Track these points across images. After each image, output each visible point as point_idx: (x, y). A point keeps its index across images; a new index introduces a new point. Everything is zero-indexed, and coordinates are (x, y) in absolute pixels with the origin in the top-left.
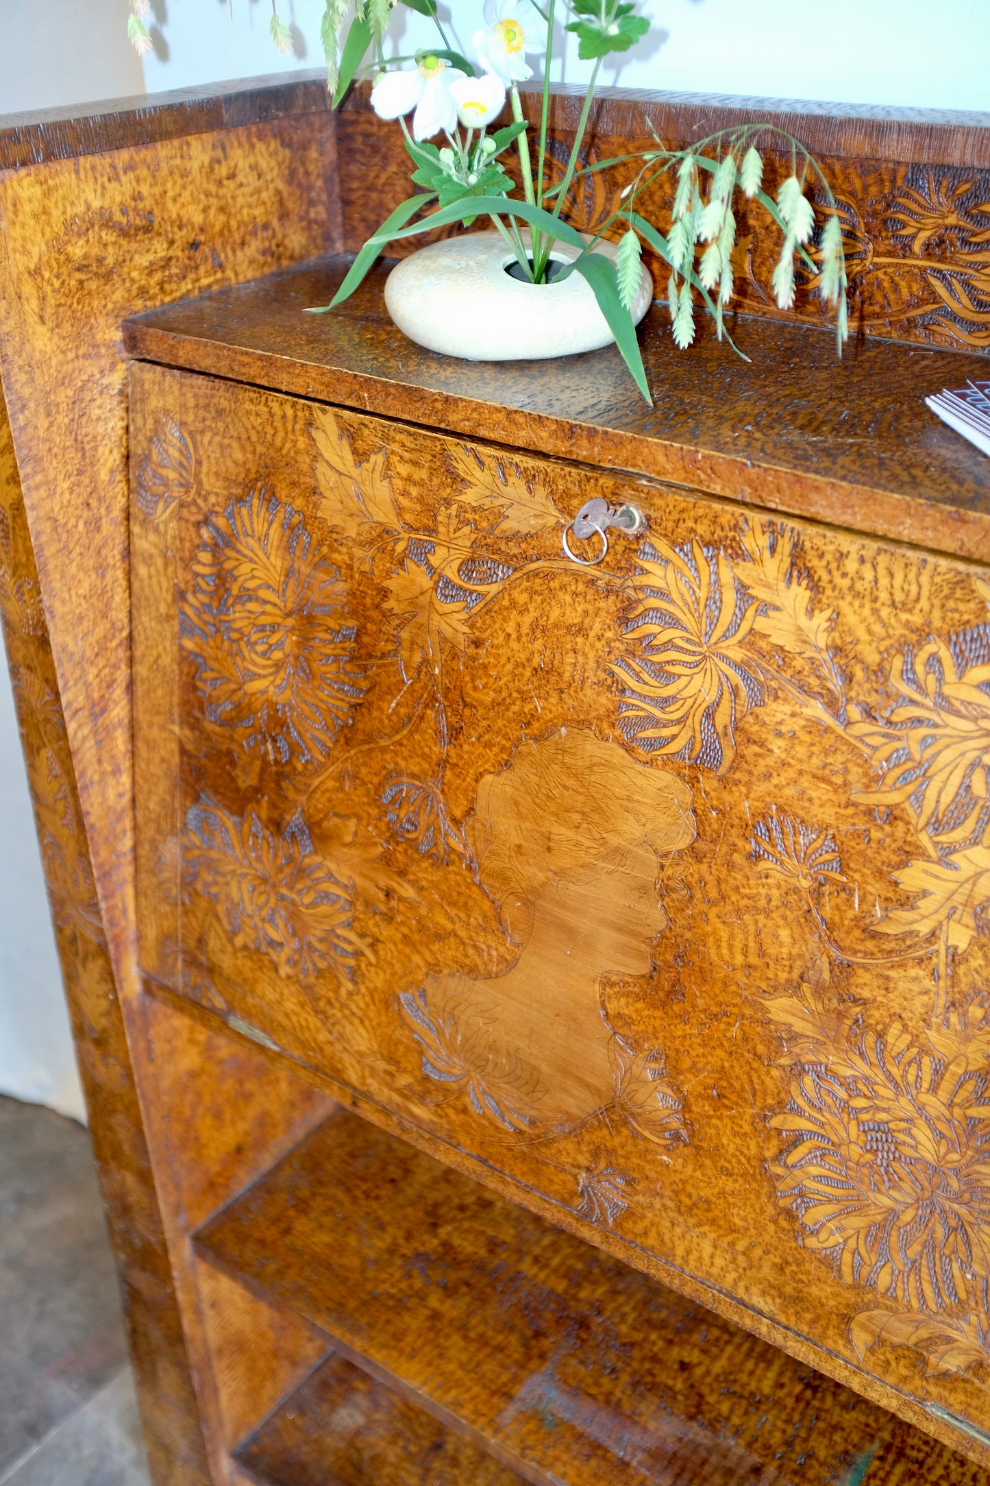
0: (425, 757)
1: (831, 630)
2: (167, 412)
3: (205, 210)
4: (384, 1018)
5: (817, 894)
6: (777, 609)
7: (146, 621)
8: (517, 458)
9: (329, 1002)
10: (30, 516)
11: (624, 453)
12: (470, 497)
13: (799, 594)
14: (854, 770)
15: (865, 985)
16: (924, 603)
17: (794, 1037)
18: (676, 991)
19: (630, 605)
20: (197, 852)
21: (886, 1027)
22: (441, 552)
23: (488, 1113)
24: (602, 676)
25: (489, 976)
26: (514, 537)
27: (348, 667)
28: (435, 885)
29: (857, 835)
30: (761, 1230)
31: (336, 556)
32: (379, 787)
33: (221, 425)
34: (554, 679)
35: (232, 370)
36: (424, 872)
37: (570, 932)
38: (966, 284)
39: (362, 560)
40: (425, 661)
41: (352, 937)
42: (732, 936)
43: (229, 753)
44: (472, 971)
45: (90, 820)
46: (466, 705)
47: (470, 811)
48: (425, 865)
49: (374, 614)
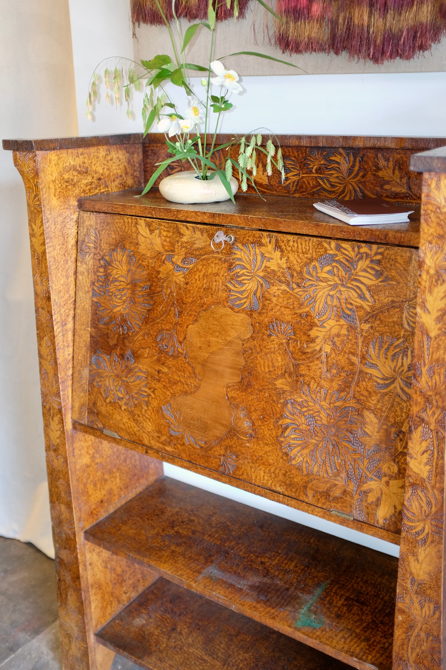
0: (171, 323)
1: (287, 263)
2: (91, 226)
3: (103, 169)
4: (157, 417)
5: (288, 344)
6: (272, 259)
7: (80, 294)
8: (198, 226)
9: (139, 416)
10: (48, 256)
11: (228, 220)
12: (184, 239)
13: (278, 253)
14: (296, 303)
15: (303, 370)
16: (311, 251)
17: (284, 392)
18: (249, 385)
19: (231, 264)
20: (95, 371)
21: (310, 382)
22: (176, 257)
23: (191, 443)
24: (224, 287)
25: (191, 393)
26: (198, 249)
27: (147, 298)
28: (174, 365)
29: (298, 323)
30: (278, 462)
31: (144, 263)
32: (156, 336)
33: (108, 228)
34: (210, 291)
35: (112, 210)
36: (171, 362)
37: (216, 372)
38: (328, 180)
39: (152, 263)
40: (171, 292)
41: (147, 390)
42: (264, 363)
43: (107, 334)
44: (186, 393)
45: (59, 361)
46: (184, 304)
47: (185, 338)
48: (171, 359)
49: (155, 280)
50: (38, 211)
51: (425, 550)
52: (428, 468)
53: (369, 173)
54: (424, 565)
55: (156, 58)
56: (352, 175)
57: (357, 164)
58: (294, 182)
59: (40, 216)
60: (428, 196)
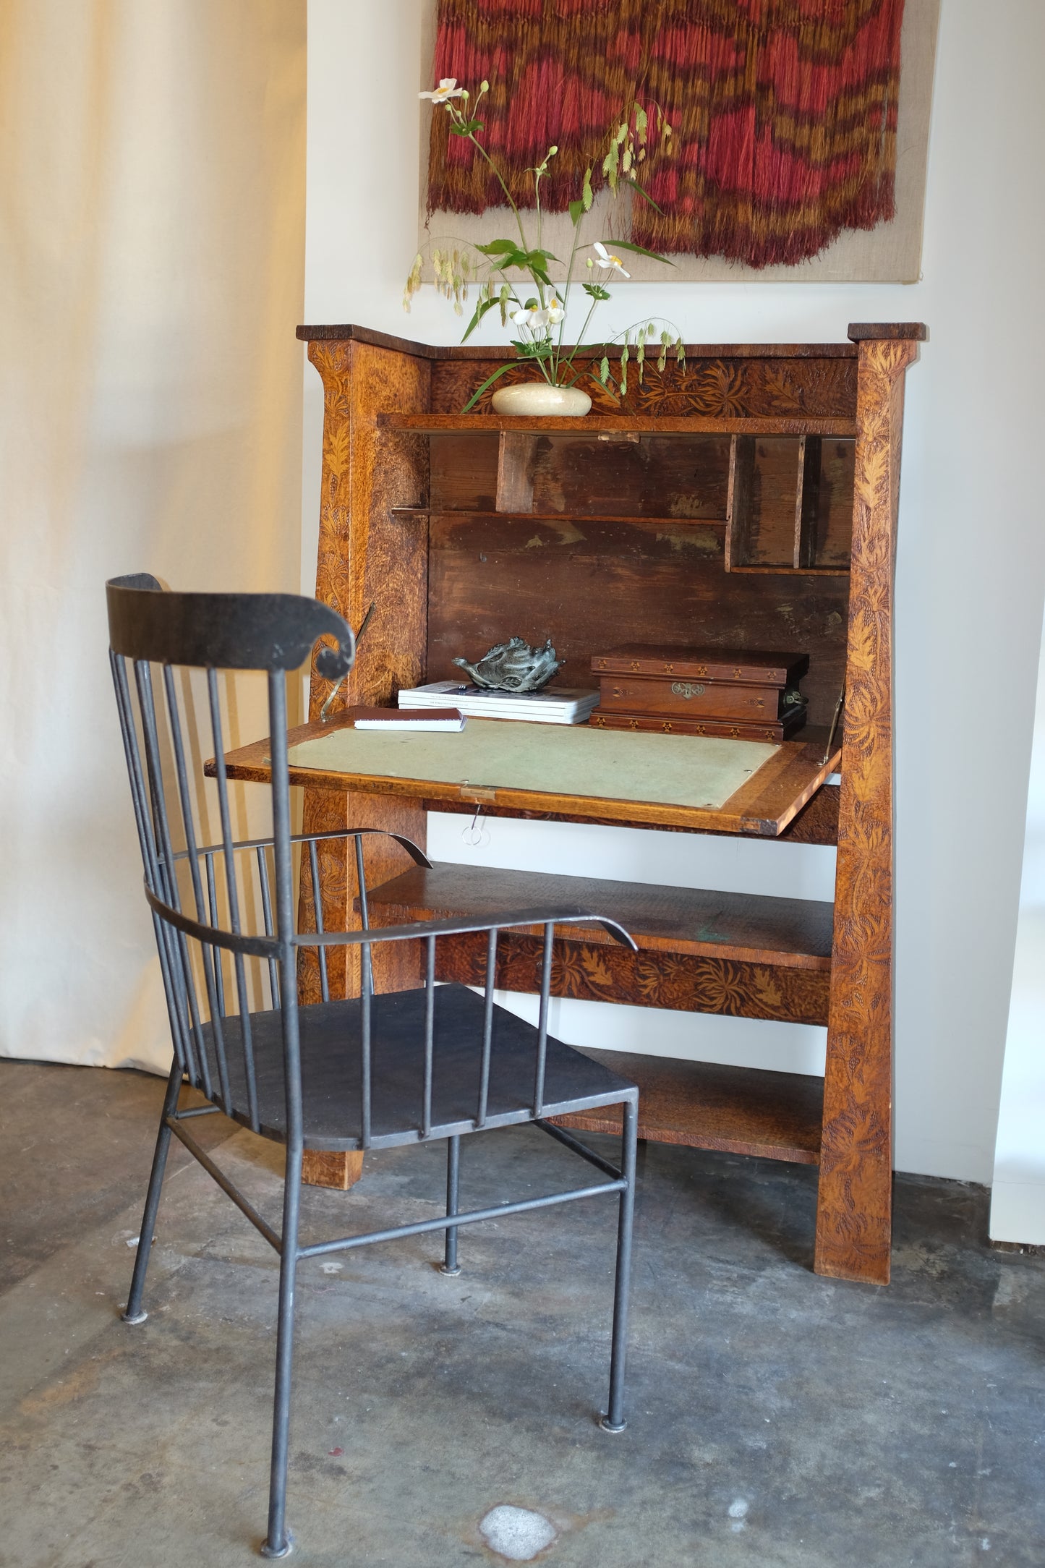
3: (399, 383)
10: (351, 477)
38: (702, 399)
50: (343, 418)
51: (871, 760)
52: (872, 657)
53: (754, 387)
54: (870, 781)
55: (494, 243)
56: (733, 391)
57: (739, 378)
58: (656, 404)
59: (346, 424)
60: (865, 365)
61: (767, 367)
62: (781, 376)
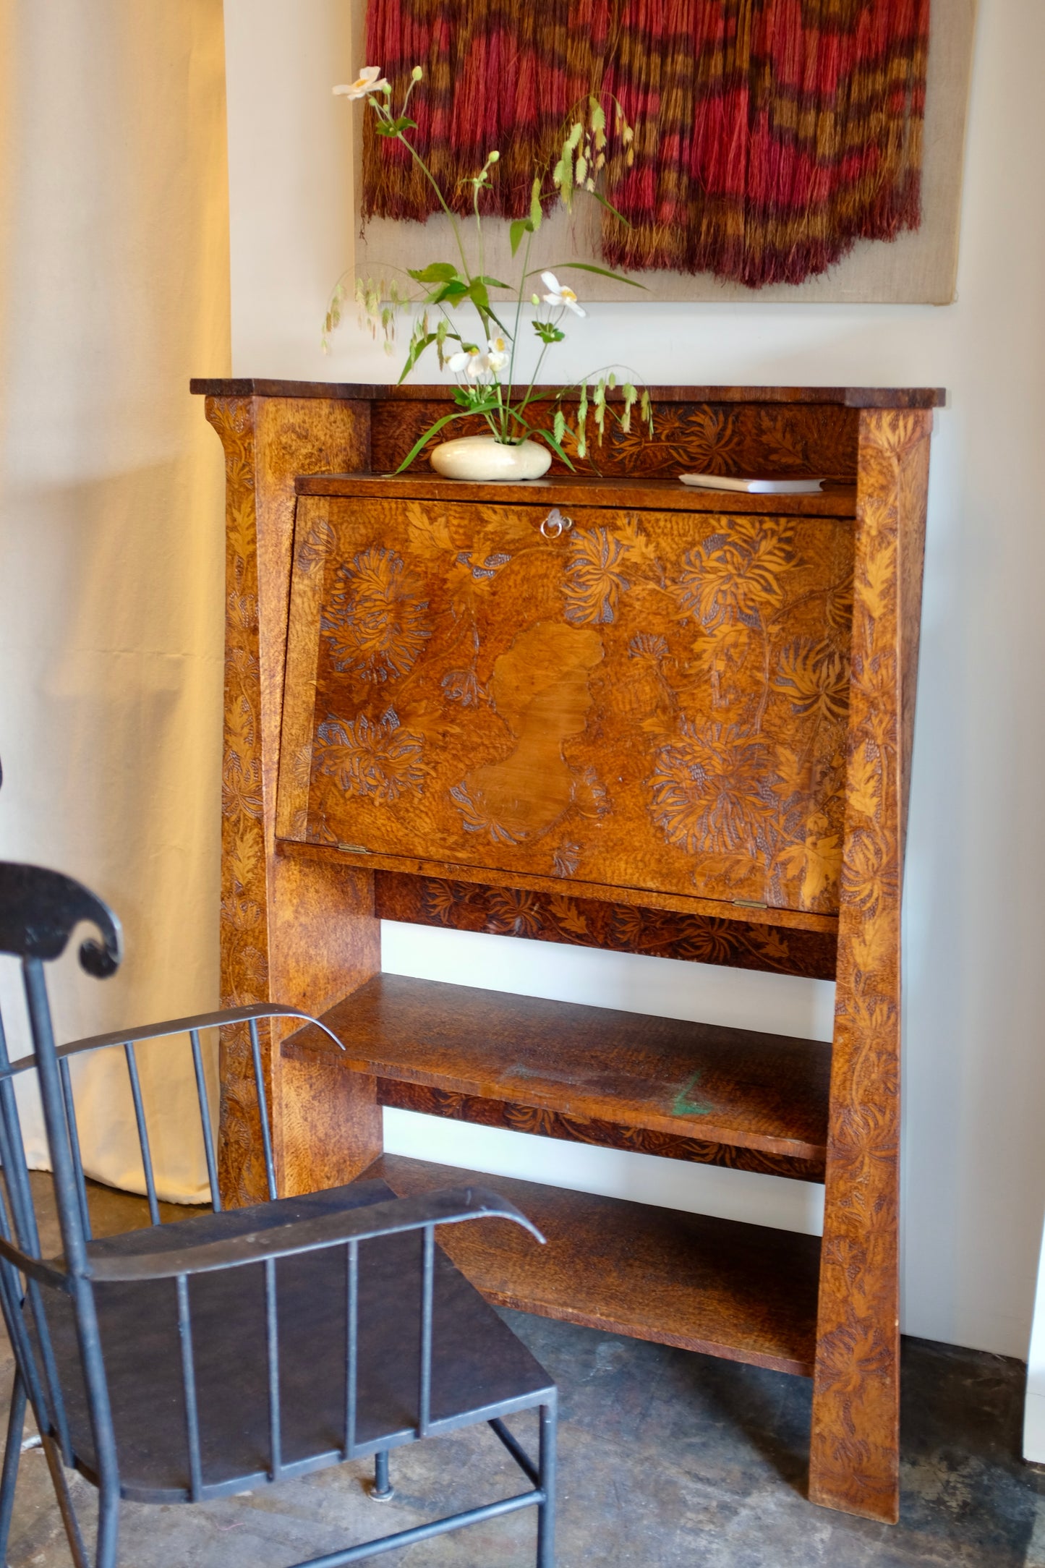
0: (466, 656)
1: (655, 551)
2: (320, 517)
3: (326, 435)
4: (440, 807)
5: (660, 666)
6: (633, 547)
7: (297, 627)
8: (513, 507)
9: (407, 811)
10: (259, 560)
11: (564, 496)
12: (490, 528)
13: (642, 539)
14: (671, 606)
15: (684, 701)
16: (691, 532)
17: (655, 737)
18: (600, 733)
19: (569, 559)
20: (323, 749)
21: (695, 716)
22: (475, 555)
23: (502, 839)
24: (556, 594)
25: (502, 760)
26: (513, 541)
27: (424, 622)
28: (471, 721)
29: (674, 634)
30: (648, 842)
31: (418, 569)
32: (440, 681)
33: (353, 519)
34: (533, 601)
35: (361, 491)
36: (466, 717)
37: (545, 722)
38: (685, 451)
39: (433, 568)
40: (467, 609)
41: (423, 766)
42: (624, 698)
43: (350, 685)
44: (492, 762)
45: (264, 735)
46: (488, 624)
47: (491, 677)
48: (466, 712)
49: (439, 593)
50: (248, 490)
51: (874, 924)
52: (875, 800)
53: (748, 438)
54: (873, 947)
55: (431, 266)
56: (723, 442)
57: (730, 426)
58: (631, 456)
59: (251, 497)
60: (867, 438)
61: (763, 413)
62: (779, 424)
